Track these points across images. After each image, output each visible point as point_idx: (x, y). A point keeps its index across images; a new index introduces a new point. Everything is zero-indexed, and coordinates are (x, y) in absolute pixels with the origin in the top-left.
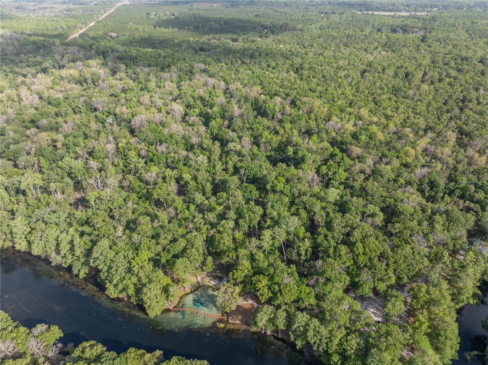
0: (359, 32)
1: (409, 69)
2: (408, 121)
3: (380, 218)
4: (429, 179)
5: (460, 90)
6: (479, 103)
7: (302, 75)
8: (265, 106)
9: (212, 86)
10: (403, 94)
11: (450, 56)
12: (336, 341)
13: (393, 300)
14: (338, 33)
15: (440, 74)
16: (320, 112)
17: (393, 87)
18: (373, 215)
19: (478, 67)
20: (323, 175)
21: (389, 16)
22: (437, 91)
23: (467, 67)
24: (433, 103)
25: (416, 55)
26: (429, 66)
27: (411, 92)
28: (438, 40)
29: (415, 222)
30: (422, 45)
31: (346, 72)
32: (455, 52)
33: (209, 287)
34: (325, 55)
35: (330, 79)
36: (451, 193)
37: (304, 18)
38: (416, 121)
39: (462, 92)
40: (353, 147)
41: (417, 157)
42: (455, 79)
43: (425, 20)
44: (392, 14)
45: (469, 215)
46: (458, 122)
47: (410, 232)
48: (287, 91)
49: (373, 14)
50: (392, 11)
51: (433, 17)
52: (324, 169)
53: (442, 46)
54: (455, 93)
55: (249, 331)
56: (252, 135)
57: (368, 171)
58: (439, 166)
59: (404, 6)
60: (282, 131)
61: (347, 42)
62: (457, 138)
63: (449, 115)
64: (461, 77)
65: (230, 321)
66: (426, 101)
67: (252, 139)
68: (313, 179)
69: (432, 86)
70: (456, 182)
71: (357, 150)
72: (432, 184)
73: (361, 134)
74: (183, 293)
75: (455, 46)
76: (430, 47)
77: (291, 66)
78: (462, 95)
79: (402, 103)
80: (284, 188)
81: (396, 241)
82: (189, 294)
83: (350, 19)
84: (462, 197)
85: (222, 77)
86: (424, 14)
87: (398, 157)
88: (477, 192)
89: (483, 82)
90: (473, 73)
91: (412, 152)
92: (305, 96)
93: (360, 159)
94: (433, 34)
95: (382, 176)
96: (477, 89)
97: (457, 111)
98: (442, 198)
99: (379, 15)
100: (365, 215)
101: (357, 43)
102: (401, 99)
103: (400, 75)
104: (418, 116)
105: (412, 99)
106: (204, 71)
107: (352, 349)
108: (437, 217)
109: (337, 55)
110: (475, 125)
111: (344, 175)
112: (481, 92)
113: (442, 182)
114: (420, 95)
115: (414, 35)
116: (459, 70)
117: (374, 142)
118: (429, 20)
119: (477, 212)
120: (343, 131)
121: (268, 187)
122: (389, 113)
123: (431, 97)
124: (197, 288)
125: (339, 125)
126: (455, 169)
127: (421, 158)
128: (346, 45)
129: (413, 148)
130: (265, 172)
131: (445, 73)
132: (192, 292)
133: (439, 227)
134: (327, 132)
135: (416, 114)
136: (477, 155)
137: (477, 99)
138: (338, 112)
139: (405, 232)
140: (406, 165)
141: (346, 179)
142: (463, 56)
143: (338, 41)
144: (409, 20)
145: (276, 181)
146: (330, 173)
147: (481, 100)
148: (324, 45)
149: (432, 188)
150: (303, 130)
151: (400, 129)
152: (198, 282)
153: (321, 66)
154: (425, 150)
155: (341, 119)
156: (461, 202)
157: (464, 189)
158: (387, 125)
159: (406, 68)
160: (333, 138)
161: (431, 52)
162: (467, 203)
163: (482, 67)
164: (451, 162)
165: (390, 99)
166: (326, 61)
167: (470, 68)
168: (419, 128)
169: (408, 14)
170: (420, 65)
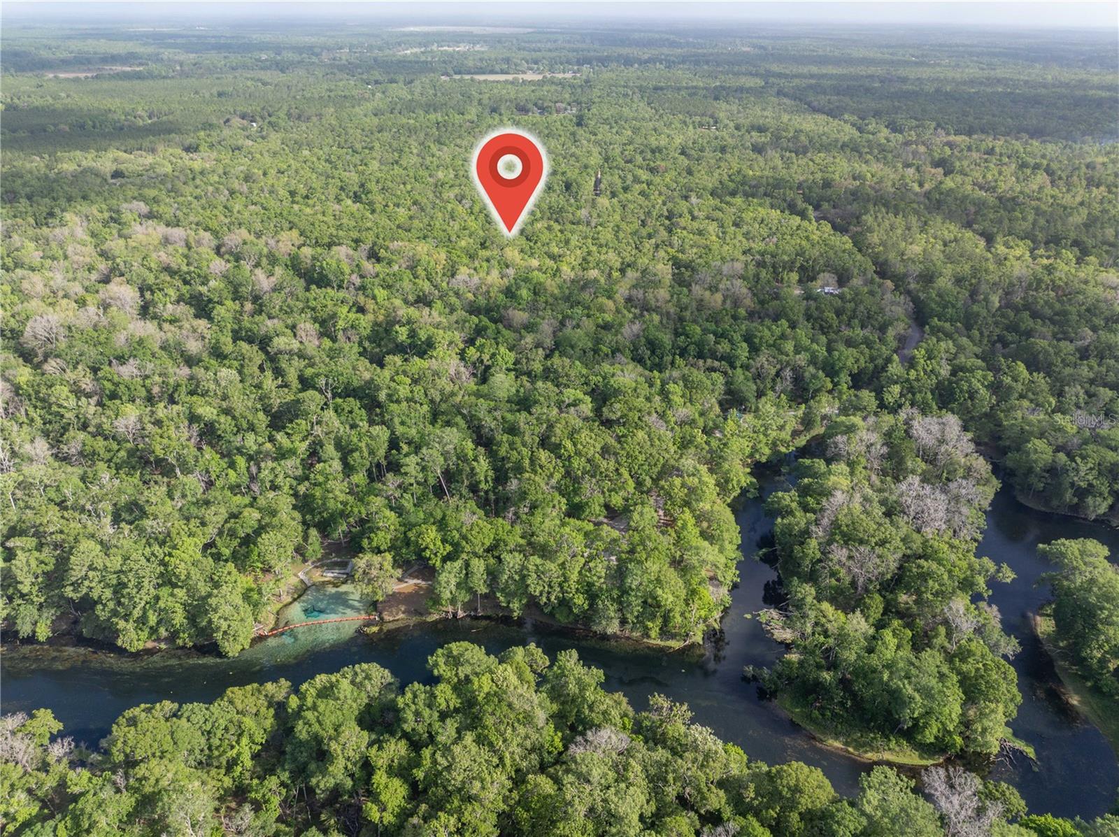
0: (457, 117)
1: (569, 174)
2: (590, 258)
3: (587, 407)
4: (647, 338)
5: (660, 201)
6: (694, 218)
7: (371, 203)
8: (322, 267)
9: (183, 243)
10: (570, 216)
11: (631, 147)
12: (574, 576)
13: (639, 508)
14: (415, 119)
15: (623, 179)
16: (432, 263)
17: (550, 208)
18: (575, 404)
19: (680, 161)
20: (474, 364)
21: (506, 82)
22: (624, 207)
23: (663, 164)
24: (623, 225)
25: (573, 149)
26: (602, 167)
27: (583, 213)
28: (606, 121)
29: (642, 399)
30: (580, 131)
31: (456, 190)
32: (638, 140)
33: (324, 584)
34: (404, 162)
35: (429, 206)
36: (683, 353)
37: (332, 94)
38: (603, 258)
39: (664, 203)
40: (510, 312)
41: (618, 311)
42: (648, 185)
43: (572, 86)
44: (510, 77)
45: (715, 375)
46: (669, 250)
47: (638, 415)
48: (355, 235)
49: (472, 80)
50: (507, 73)
51: (587, 81)
52: (472, 352)
53: (614, 131)
54: (653, 206)
55: (425, 622)
56: (315, 320)
57: (549, 342)
58: (656, 318)
59: (527, 62)
60: (370, 305)
61: (440, 136)
62: (674, 275)
63: (653, 241)
64: (657, 180)
65: (387, 617)
66: (612, 225)
67: (317, 325)
68: (458, 373)
69: (615, 200)
70: (687, 336)
71: (520, 316)
72: (653, 345)
73: (518, 288)
74: (279, 606)
75: (636, 131)
76: (595, 135)
77: (342, 189)
78: (665, 208)
79: (572, 232)
80: (412, 392)
81: (620, 430)
82: (291, 603)
83: (431, 92)
84: (700, 355)
85: (197, 224)
86: (569, 75)
87: (588, 316)
88: (719, 343)
89: (693, 186)
90: (674, 173)
91: (610, 304)
92: (393, 239)
93: (530, 327)
94: (594, 110)
95: (572, 347)
96: (686, 198)
97: (664, 234)
98: (673, 363)
99: (485, 81)
100: (563, 406)
101: (460, 137)
102: (569, 226)
103: (556, 187)
104: (604, 250)
105: (588, 224)
106: (150, 216)
107: (600, 578)
108: (671, 387)
109: (428, 162)
110: (695, 250)
111: (511, 357)
112: (694, 200)
113: (666, 338)
114: (599, 216)
115: (561, 115)
116: (652, 170)
117: (543, 299)
118: (581, 86)
119: (725, 373)
120: (484, 288)
121: (382, 396)
122: (556, 250)
123: (617, 217)
124: (302, 591)
125: (476, 279)
126: (681, 319)
127: (625, 312)
128: (439, 142)
129: (609, 298)
130: (367, 376)
131: (630, 177)
132: (295, 600)
133: (677, 399)
134: (457, 294)
135: (601, 246)
136: (708, 293)
137: (691, 212)
138: (465, 260)
139: (631, 414)
140: (606, 327)
141: (514, 364)
142: (654, 146)
143: (422, 135)
144: (545, 88)
145: (393, 384)
146: (486, 357)
147: (696, 213)
148: (395, 144)
149: (653, 352)
150: (411, 298)
151: (580, 273)
152: (302, 581)
153: (404, 184)
154: (629, 300)
155: (475, 269)
156: (701, 362)
157: (700, 345)
158: (558, 270)
159: (563, 173)
160: (471, 304)
161: (597, 143)
162: (709, 361)
163: (687, 162)
164: (672, 311)
165: (549, 228)
166: (411, 174)
167: (669, 164)
168: (611, 268)
169: (540, 77)
170: (586, 167)
